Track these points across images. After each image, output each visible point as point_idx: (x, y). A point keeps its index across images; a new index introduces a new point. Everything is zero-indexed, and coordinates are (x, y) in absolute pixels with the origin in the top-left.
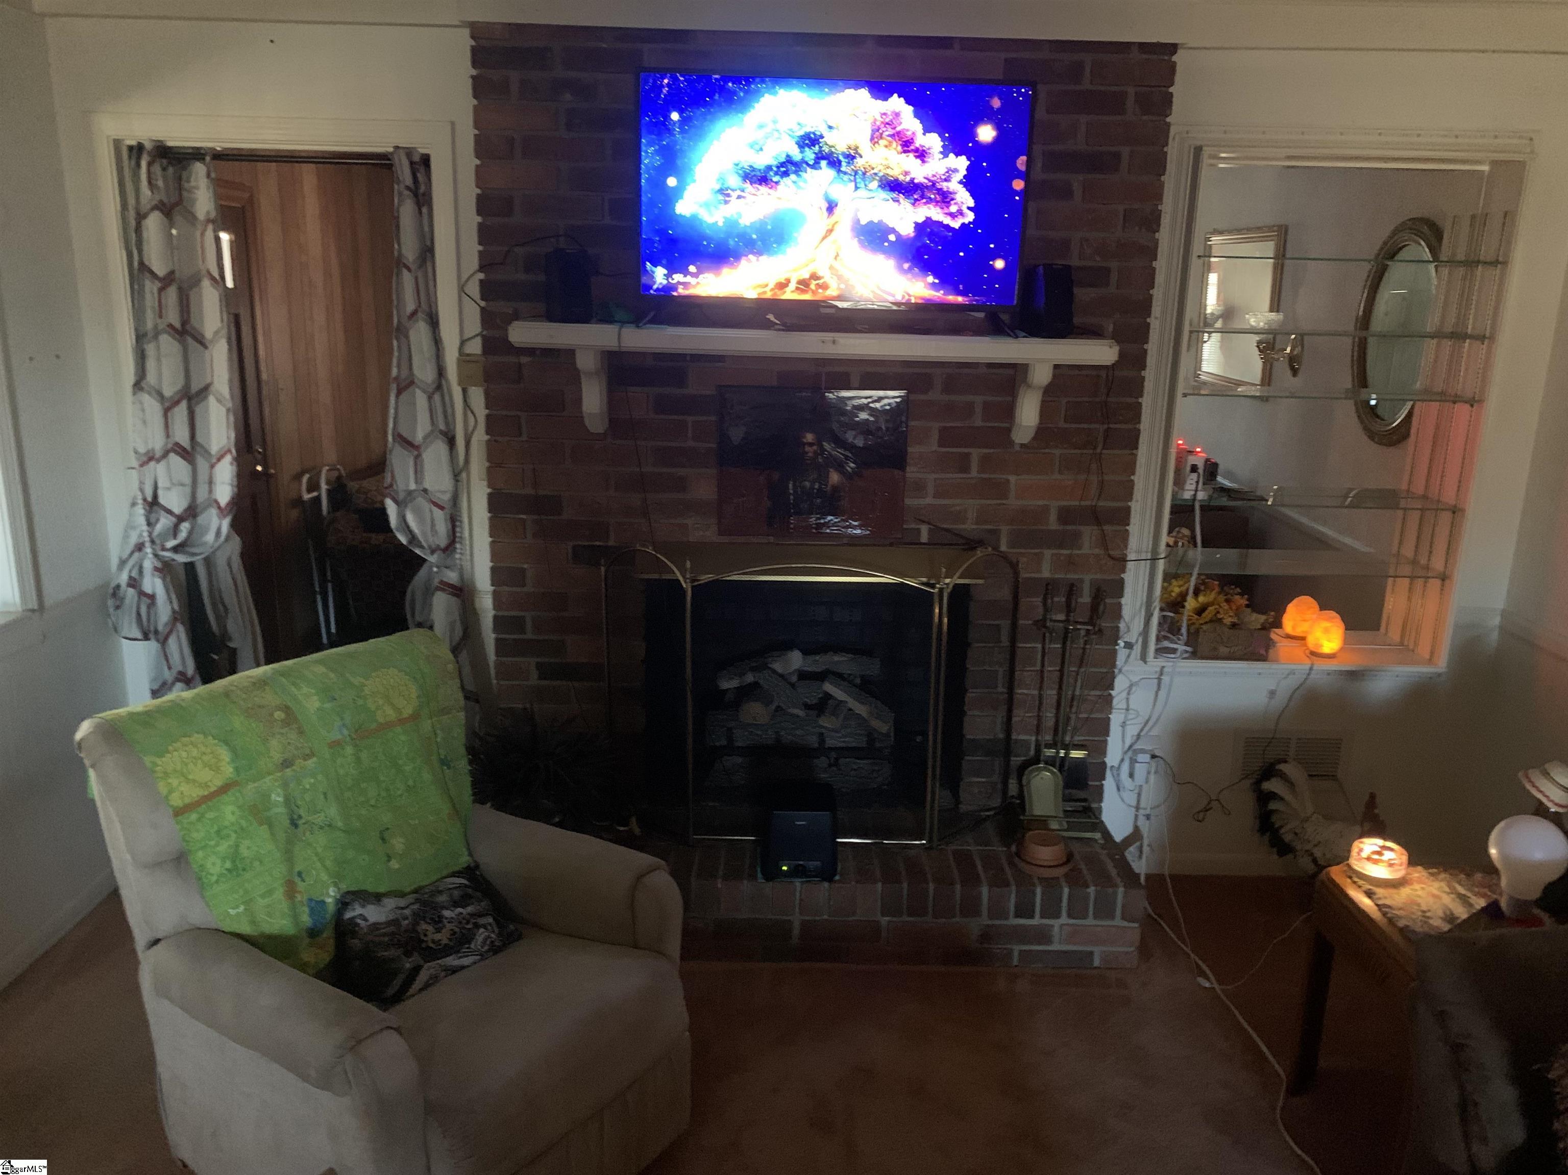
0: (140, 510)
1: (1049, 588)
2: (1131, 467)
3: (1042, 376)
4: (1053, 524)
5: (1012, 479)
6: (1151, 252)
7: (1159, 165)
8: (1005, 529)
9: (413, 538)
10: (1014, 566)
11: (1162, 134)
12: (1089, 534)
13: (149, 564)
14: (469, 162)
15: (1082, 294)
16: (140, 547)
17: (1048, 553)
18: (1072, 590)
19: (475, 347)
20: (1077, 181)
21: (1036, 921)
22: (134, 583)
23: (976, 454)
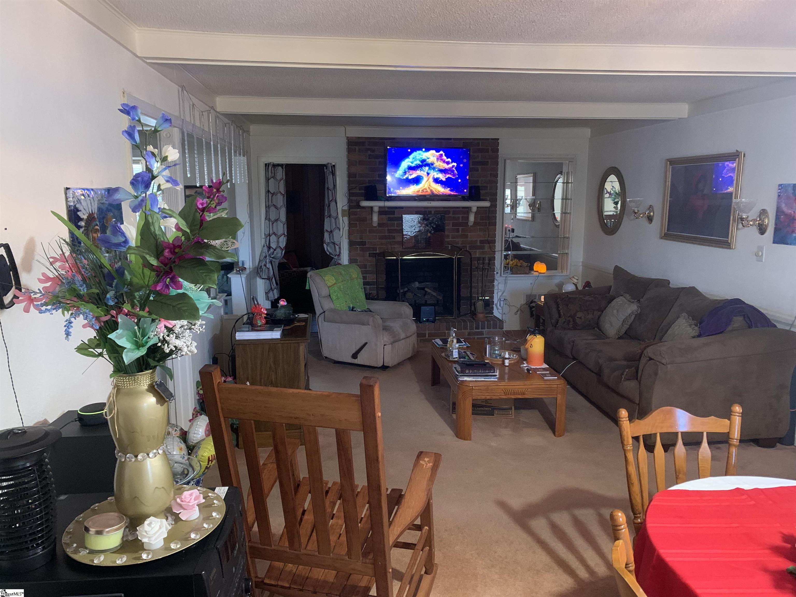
0: (266, 248)
1: (479, 259)
2: (495, 230)
3: (474, 209)
4: (478, 244)
5: (469, 234)
6: (497, 183)
7: (497, 164)
8: (468, 246)
9: (330, 253)
10: (470, 254)
11: (497, 157)
12: (487, 245)
13: (268, 261)
14: (345, 166)
15: (482, 192)
16: (266, 257)
17: (478, 251)
18: (484, 259)
19: (346, 208)
20: (479, 167)
21: (480, 330)
22: (265, 265)
23: (460, 228)
